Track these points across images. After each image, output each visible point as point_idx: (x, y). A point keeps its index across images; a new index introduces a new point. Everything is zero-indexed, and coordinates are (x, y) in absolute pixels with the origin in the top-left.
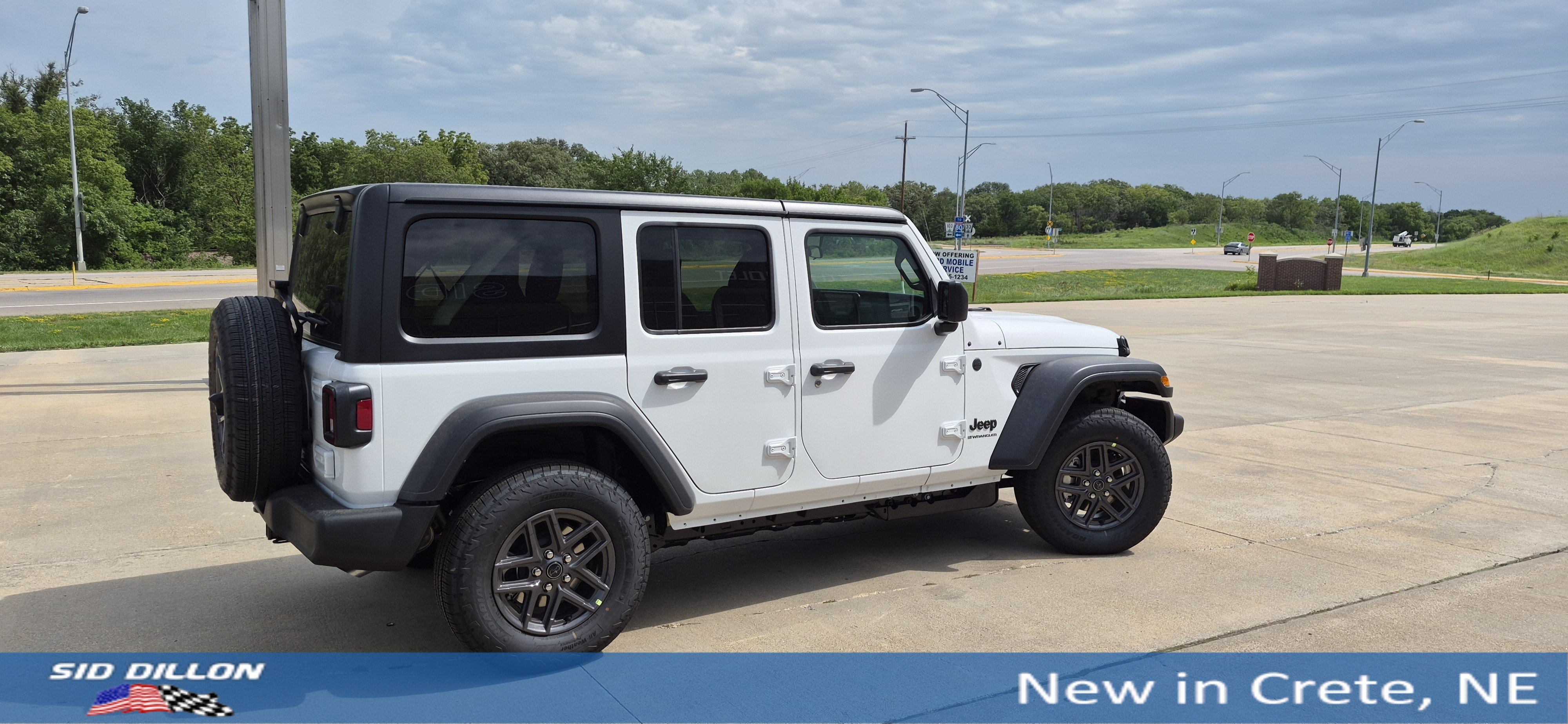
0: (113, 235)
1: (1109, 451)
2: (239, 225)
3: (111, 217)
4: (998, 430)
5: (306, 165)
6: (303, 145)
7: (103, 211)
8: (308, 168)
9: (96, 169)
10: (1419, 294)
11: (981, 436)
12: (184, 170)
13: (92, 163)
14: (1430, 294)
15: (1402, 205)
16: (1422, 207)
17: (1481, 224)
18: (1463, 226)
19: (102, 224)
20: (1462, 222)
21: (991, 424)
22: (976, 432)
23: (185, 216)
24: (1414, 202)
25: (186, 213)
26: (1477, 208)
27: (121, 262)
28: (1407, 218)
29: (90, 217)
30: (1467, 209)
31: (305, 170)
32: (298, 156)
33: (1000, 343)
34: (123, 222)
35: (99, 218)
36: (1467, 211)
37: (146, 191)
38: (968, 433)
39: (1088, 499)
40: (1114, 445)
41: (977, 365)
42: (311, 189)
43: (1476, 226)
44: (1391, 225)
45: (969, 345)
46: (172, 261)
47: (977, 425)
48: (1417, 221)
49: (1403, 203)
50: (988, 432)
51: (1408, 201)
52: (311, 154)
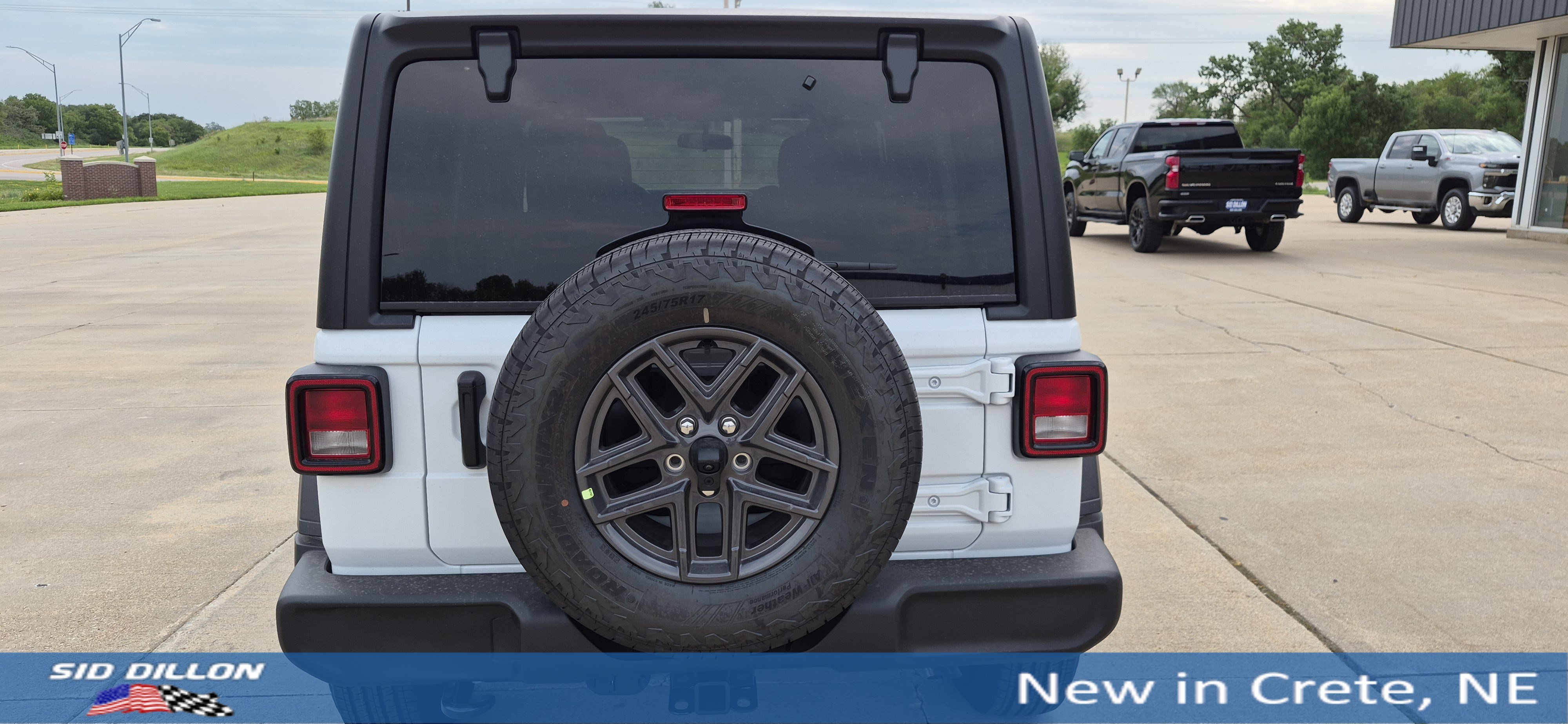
10: (239, 196)
14: (249, 195)
15: (96, 107)
16: (118, 110)
17: (174, 128)
18: (159, 130)
20: (157, 126)
24: (108, 104)
26: (168, 112)
28: (105, 121)
30: (158, 112)
36: (158, 115)
43: (171, 130)
44: (88, 127)
48: (115, 124)
49: (97, 105)
51: (102, 103)
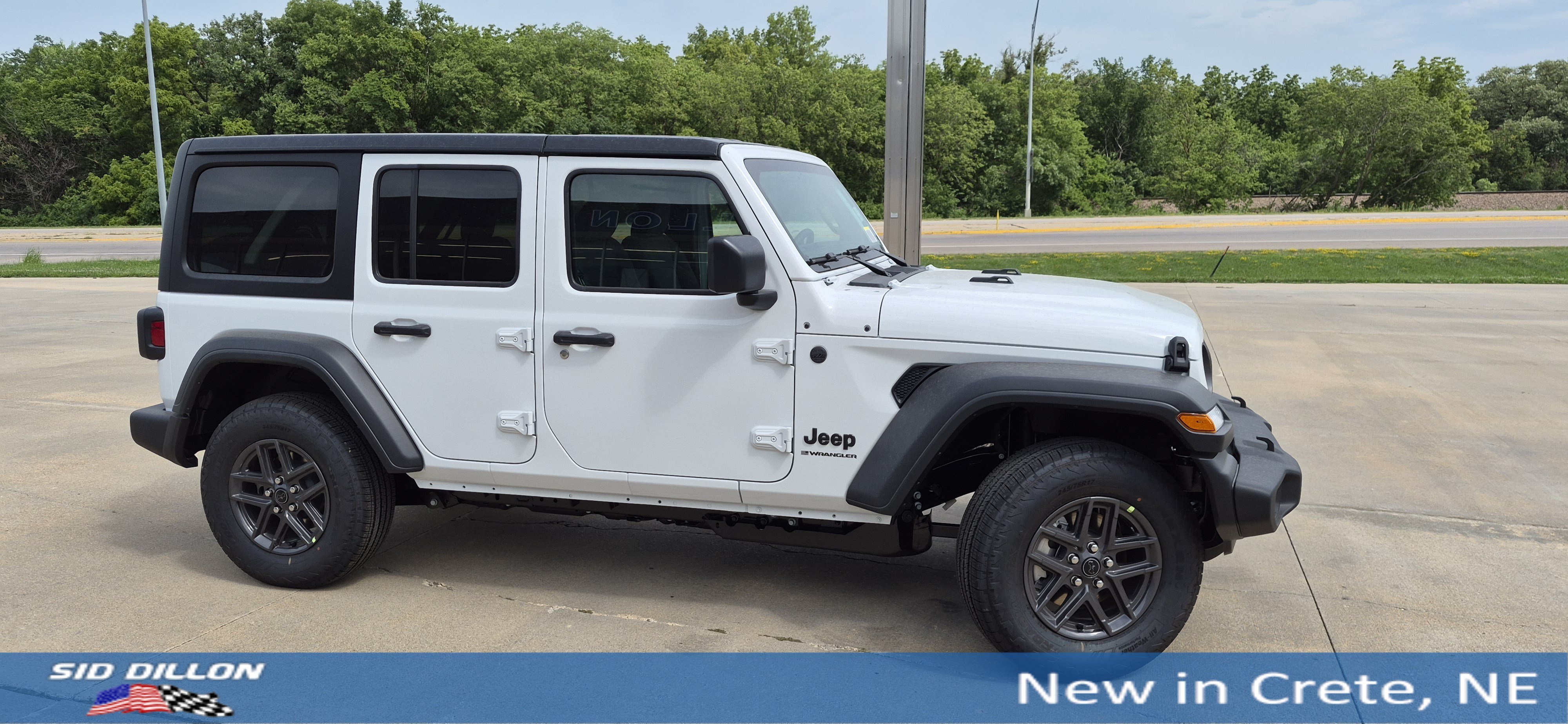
0: (1061, 186)
1: (1121, 518)
2: (1184, 173)
3: (1062, 169)
4: (862, 449)
5: (1283, 109)
6: (1282, 89)
7: (1056, 164)
8: (1284, 112)
9: (1058, 126)
11: (827, 454)
12: (1144, 123)
13: (1055, 121)
19: (1054, 176)
21: (848, 441)
22: (816, 447)
23: (1134, 167)
25: (1135, 164)
27: (1071, 208)
29: (1045, 171)
31: (1281, 115)
32: (1275, 101)
33: (867, 329)
34: (1071, 174)
35: (1052, 170)
37: (1108, 143)
38: (800, 445)
39: (1070, 585)
40: (1131, 509)
41: (818, 355)
42: (1285, 133)
45: (807, 326)
46: (1108, 209)
47: (818, 438)
50: (840, 449)
52: (1290, 97)
